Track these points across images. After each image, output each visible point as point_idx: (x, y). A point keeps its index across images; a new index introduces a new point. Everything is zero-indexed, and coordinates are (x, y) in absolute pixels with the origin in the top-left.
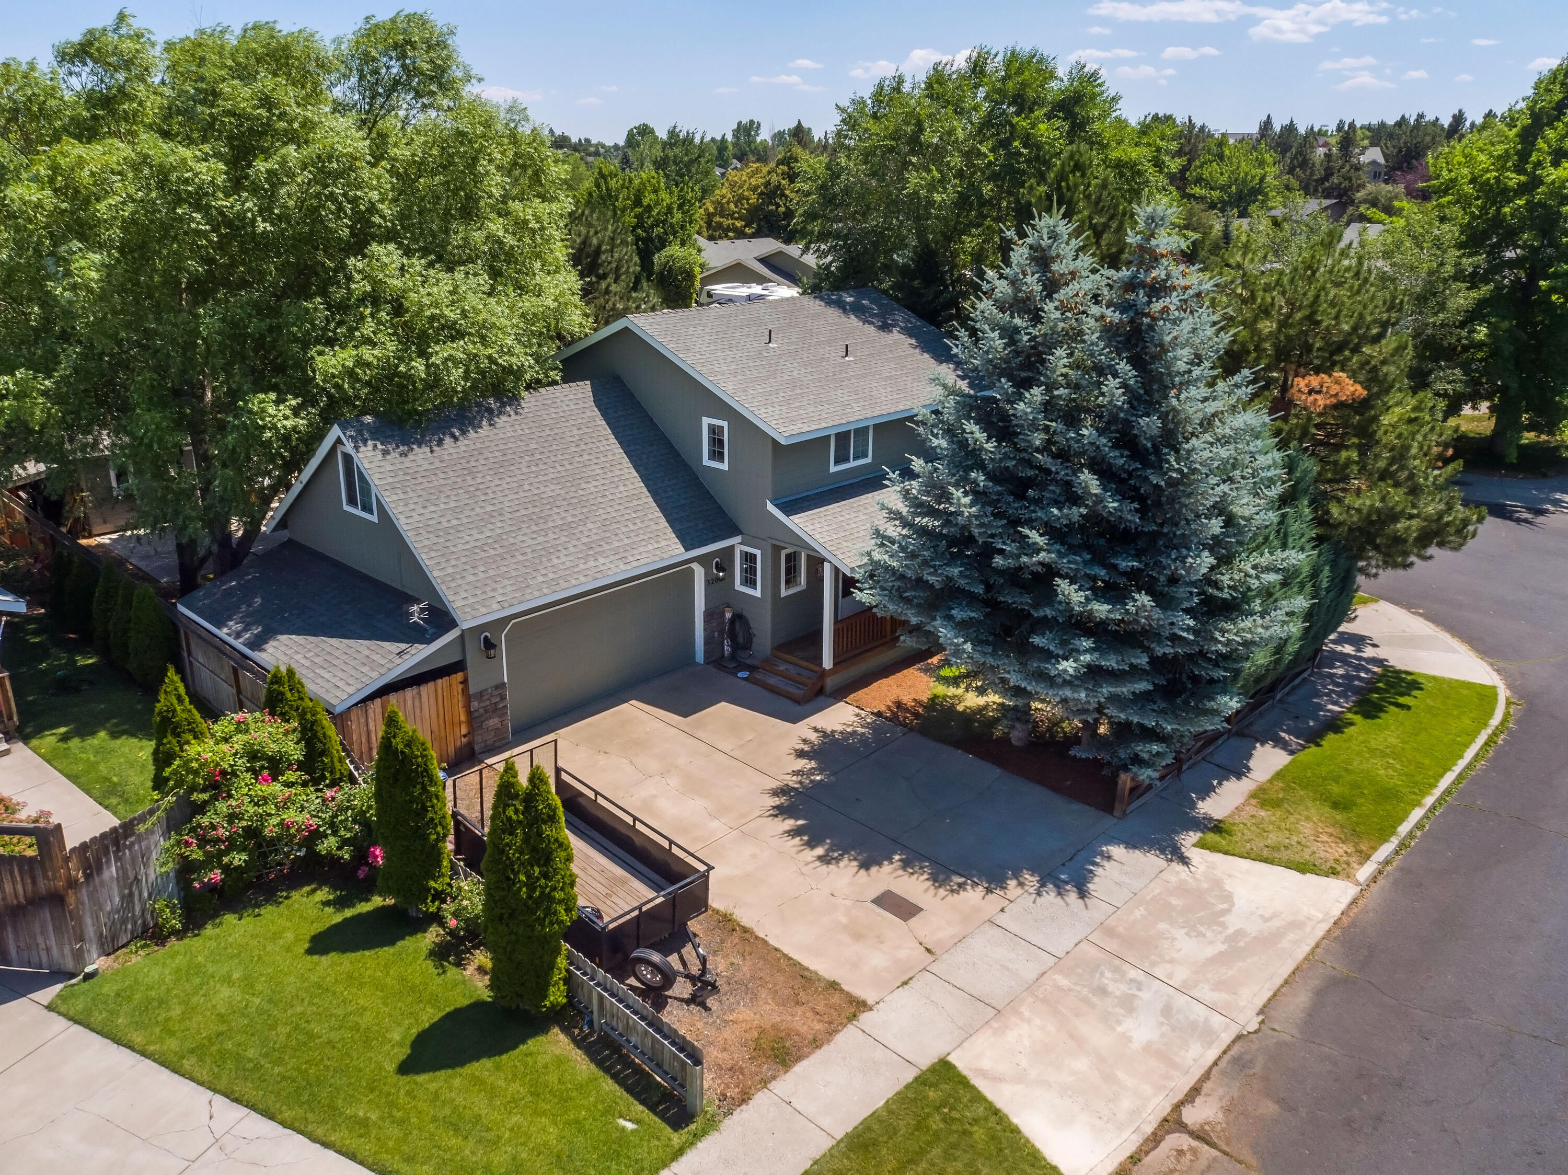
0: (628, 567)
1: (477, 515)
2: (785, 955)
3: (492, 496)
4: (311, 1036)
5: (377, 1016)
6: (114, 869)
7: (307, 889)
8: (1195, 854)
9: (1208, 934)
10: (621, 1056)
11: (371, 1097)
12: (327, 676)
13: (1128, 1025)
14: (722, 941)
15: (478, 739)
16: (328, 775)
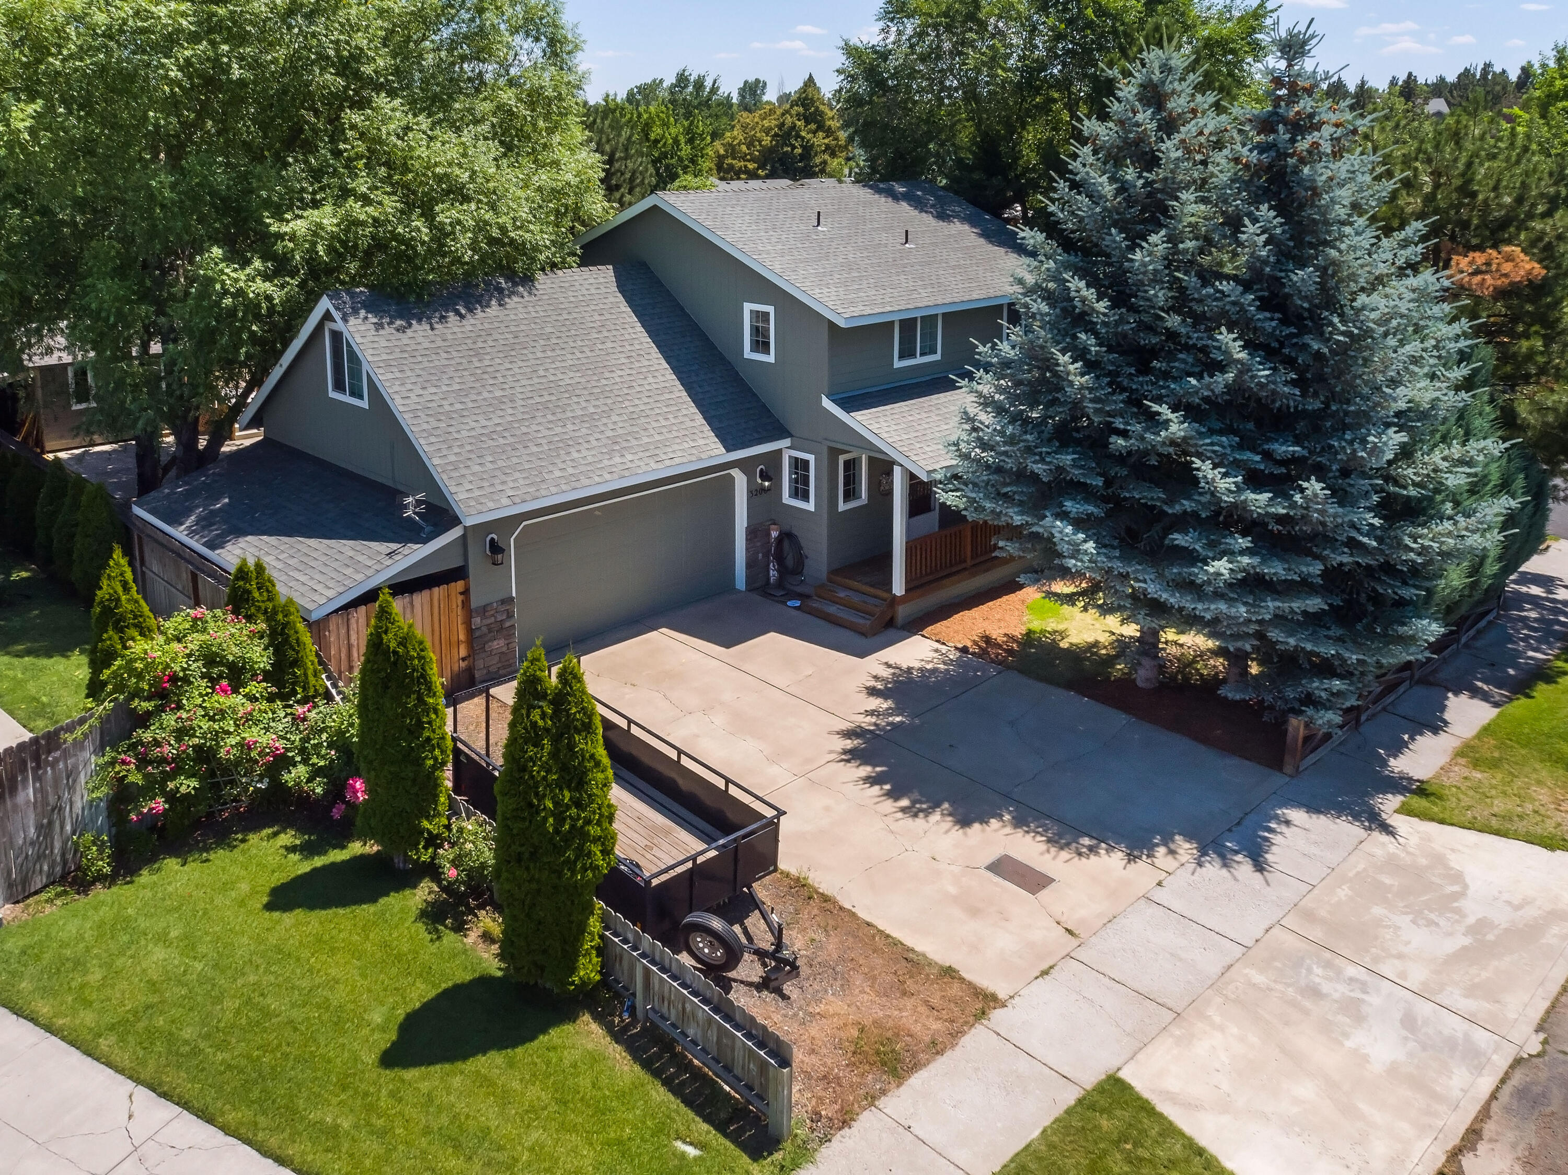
0: (660, 466)
1: (485, 399)
2: (881, 932)
3: (502, 380)
4: (267, 1014)
5: (352, 991)
6: (31, 791)
7: (269, 831)
8: (1400, 822)
9: (1442, 922)
10: (674, 1055)
11: (343, 1097)
12: (303, 578)
13: (1358, 1039)
14: (797, 912)
15: (480, 664)
16: (299, 690)
